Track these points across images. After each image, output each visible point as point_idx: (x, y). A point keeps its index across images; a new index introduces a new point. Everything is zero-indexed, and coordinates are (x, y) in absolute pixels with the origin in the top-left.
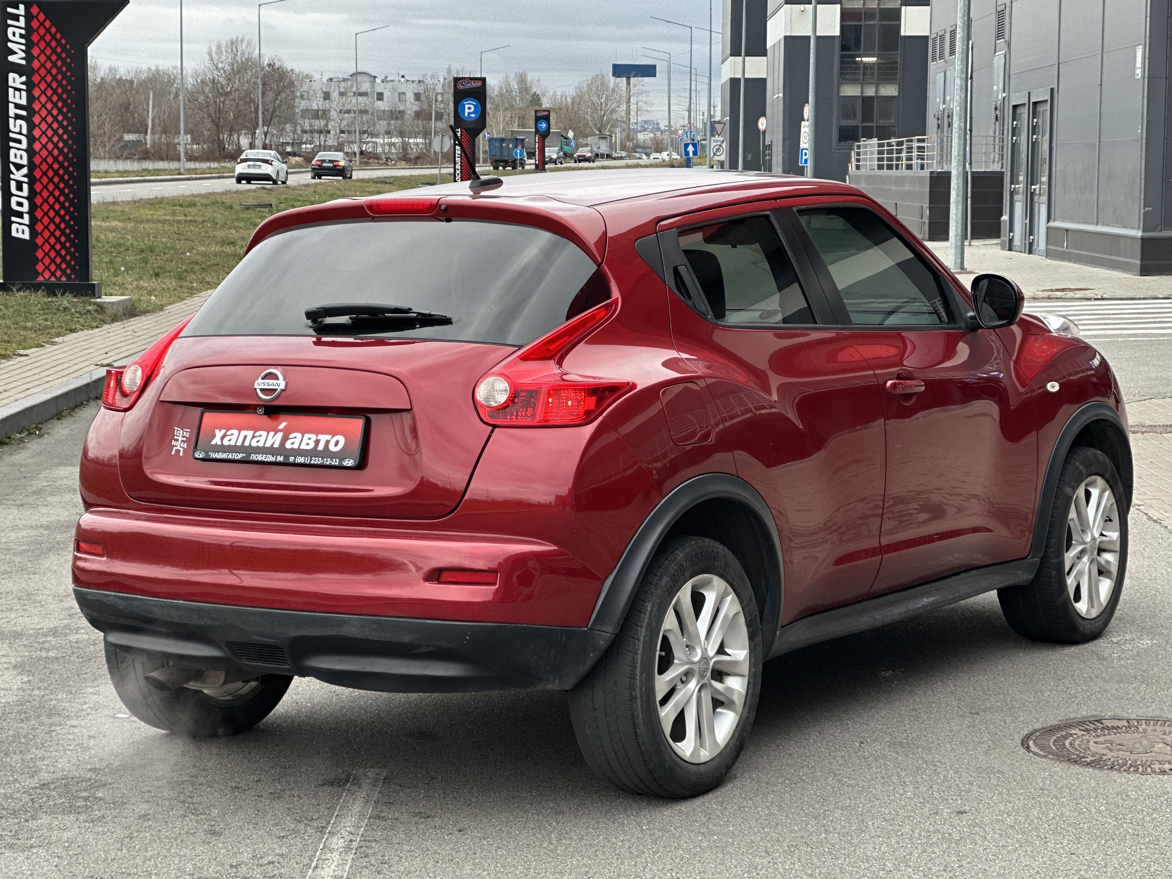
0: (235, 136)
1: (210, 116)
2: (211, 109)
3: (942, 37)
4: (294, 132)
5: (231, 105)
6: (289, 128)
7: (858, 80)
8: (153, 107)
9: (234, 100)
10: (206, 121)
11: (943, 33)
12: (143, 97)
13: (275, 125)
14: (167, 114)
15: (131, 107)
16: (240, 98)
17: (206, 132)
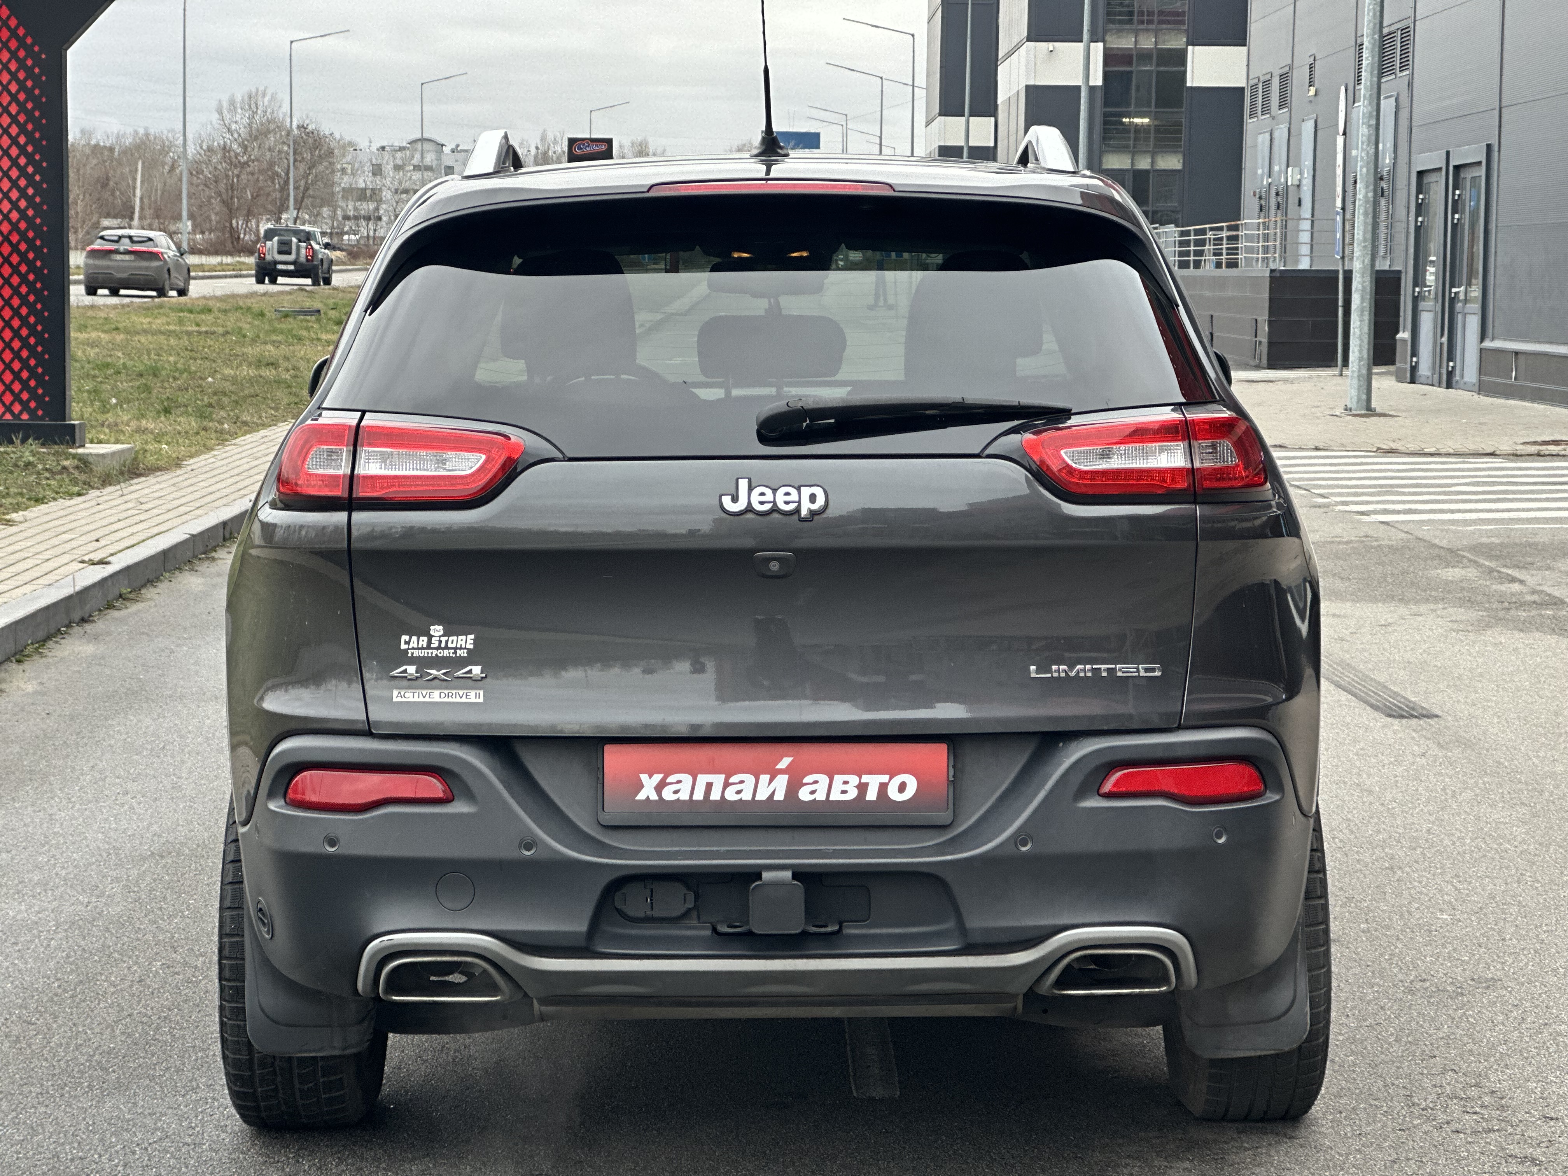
0: (253, 223)
1: (219, 194)
2: (222, 186)
3: (1267, 83)
4: (333, 217)
5: (248, 181)
6: (326, 211)
7: (1127, 147)
8: (142, 182)
9: (253, 174)
10: (213, 201)
11: (1268, 77)
12: (127, 169)
13: (307, 208)
14: (159, 192)
15: (111, 183)
16: (261, 171)
17: (213, 217)
